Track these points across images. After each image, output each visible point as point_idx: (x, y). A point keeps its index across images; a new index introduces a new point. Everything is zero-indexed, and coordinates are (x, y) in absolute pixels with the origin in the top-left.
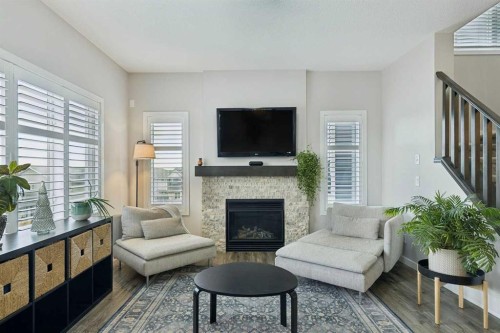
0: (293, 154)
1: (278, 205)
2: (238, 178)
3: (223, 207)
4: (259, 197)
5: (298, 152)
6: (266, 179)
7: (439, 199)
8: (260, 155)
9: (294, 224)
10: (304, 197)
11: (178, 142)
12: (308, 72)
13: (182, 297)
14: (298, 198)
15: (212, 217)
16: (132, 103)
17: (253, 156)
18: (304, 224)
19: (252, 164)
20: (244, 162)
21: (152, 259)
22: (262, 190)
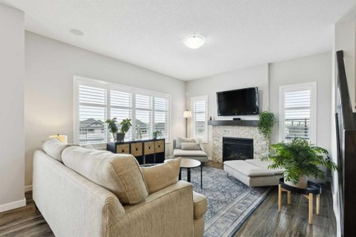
0: (257, 114)
1: (251, 141)
3: (221, 140)
4: (239, 137)
5: (260, 112)
8: (238, 115)
11: (204, 110)
12: (269, 64)
15: (216, 145)
16: (187, 94)
17: (235, 115)
19: (234, 119)
20: (230, 118)
22: (240, 133)
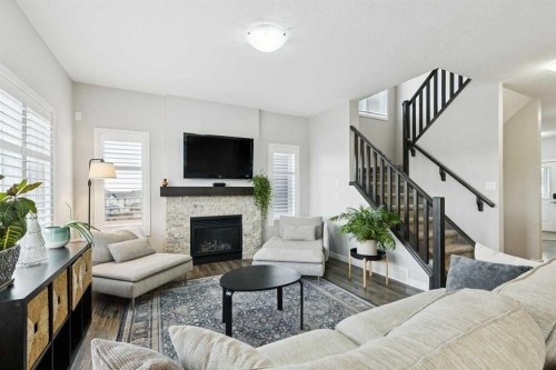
0: (251, 177)
1: (237, 220)
2: (202, 198)
3: (188, 225)
4: (221, 214)
5: (254, 175)
6: (228, 198)
7: (362, 209)
8: (222, 178)
9: (250, 235)
10: (259, 213)
11: (138, 162)
12: (260, 111)
13: (179, 310)
14: (253, 213)
15: (176, 235)
16: (79, 116)
17: (218, 178)
18: (257, 235)
19: (216, 185)
20: (209, 183)
21: (139, 281)
22: (224, 208)
